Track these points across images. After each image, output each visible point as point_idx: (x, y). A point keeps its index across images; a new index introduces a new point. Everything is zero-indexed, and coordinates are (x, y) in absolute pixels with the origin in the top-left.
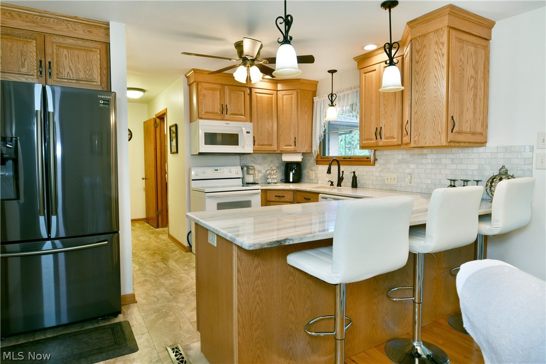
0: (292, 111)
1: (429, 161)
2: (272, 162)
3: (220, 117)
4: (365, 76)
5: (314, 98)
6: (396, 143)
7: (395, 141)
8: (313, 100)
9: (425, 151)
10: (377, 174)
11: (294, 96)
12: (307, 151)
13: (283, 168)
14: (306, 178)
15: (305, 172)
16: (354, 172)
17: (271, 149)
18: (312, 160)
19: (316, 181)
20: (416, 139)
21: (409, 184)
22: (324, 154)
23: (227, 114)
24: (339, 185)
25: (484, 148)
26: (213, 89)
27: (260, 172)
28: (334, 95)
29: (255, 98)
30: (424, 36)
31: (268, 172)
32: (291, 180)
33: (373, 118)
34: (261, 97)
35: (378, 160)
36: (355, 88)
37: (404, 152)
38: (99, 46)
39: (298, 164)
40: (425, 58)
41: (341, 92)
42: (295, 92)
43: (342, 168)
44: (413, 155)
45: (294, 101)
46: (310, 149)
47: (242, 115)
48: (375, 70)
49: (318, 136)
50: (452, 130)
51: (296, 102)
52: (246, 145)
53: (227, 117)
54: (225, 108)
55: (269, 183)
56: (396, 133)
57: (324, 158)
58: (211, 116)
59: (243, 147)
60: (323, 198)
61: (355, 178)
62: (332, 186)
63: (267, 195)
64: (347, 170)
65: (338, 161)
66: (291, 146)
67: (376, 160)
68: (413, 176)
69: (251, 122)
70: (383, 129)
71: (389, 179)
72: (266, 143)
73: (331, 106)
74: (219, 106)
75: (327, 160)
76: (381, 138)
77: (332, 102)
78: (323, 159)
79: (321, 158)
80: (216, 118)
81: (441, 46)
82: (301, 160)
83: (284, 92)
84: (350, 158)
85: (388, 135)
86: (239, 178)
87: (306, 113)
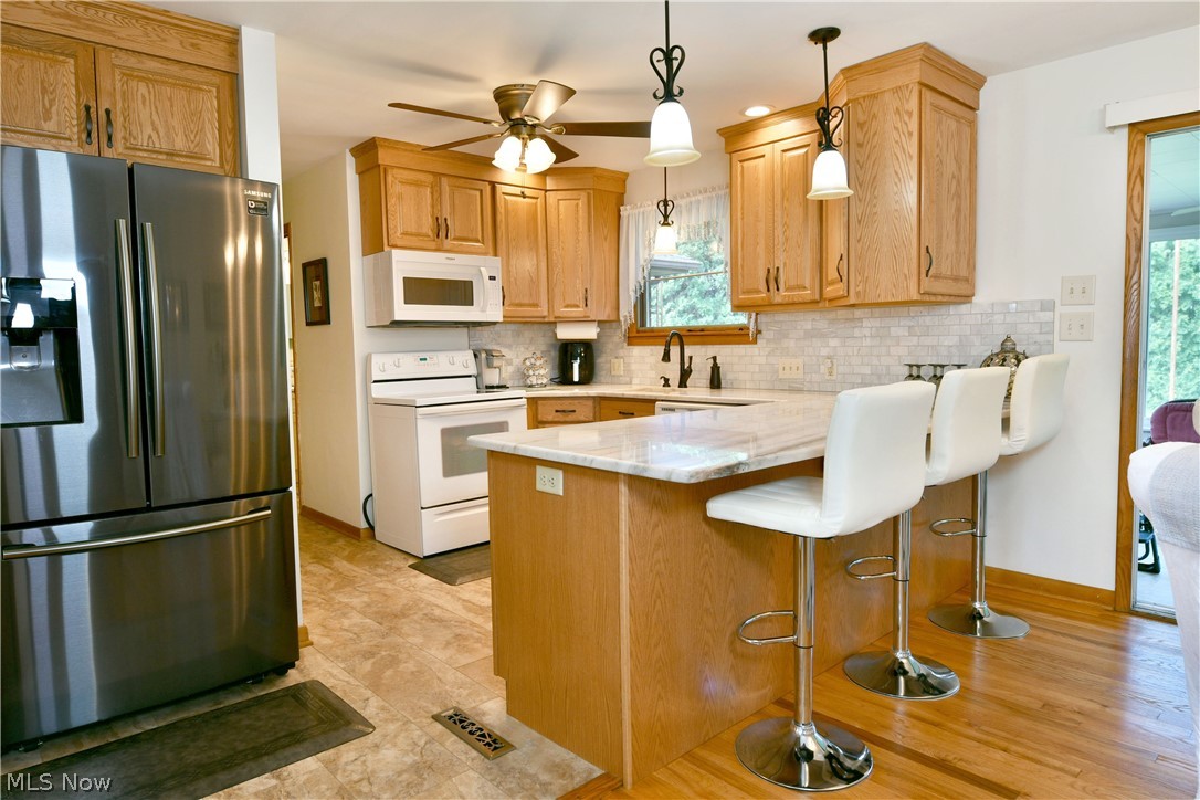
0: (577, 233)
1: (867, 332)
2: (532, 341)
3: (433, 245)
4: (742, 167)
5: (622, 208)
6: (808, 299)
7: (807, 294)
8: (619, 211)
9: (858, 313)
10: (762, 360)
11: (582, 203)
12: (609, 316)
13: (555, 354)
14: (603, 373)
15: (601, 362)
16: (714, 358)
17: (536, 314)
18: (618, 336)
19: (628, 379)
20: (860, 288)
21: (828, 377)
22: (643, 323)
23: (447, 237)
24: (683, 384)
25: (969, 305)
26: (418, 184)
27: (509, 363)
28: (670, 203)
29: (502, 203)
30: (874, 96)
31: (528, 363)
32: (576, 379)
33: (761, 249)
34: (515, 202)
35: (764, 332)
36: (713, 189)
37: (817, 316)
38: (216, 80)
39: (587, 345)
40: (876, 137)
41: (682, 197)
42: (583, 196)
43: (688, 351)
44: (832, 321)
45: (582, 213)
46: (615, 313)
47: (477, 241)
48: (763, 156)
49: (632, 287)
50: (928, 271)
51: (586, 215)
52: (488, 306)
53: (448, 243)
54: (443, 226)
55: (531, 386)
56: (808, 278)
57: (642, 332)
58: (414, 241)
59: (483, 310)
60: (664, 409)
61: (716, 369)
62: (667, 388)
63: (537, 409)
64: (700, 355)
65: (681, 337)
66: (578, 306)
67: (759, 332)
68: (835, 361)
69: (496, 255)
70: (781, 270)
71: (787, 368)
72: (526, 301)
73: (664, 224)
74: (430, 220)
75: (652, 334)
76: (778, 289)
77: (666, 217)
78: (640, 334)
79: (638, 332)
80: (425, 246)
81: (906, 118)
82: (595, 337)
83: (560, 195)
84: (702, 330)
85: (793, 283)
86: (470, 376)
87: (606, 239)
